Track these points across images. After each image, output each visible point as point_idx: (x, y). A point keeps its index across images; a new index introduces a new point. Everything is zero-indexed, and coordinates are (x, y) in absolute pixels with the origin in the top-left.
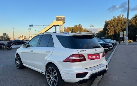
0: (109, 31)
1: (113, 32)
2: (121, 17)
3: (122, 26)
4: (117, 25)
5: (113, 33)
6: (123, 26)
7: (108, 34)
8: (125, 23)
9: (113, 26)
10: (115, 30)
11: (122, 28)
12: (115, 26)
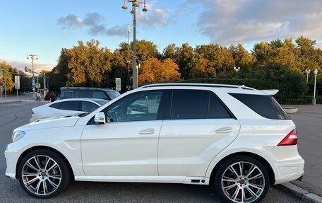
0: (73, 73)
1: (84, 77)
2: (95, 44)
3: (100, 64)
4: (91, 62)
5: (85, 80)
6: (103, 65)
7: (72, 80)
8: (106, 59)
9: (83, 63)
10: (87, 73)
11: (101, 69)
12: (87, 63)
